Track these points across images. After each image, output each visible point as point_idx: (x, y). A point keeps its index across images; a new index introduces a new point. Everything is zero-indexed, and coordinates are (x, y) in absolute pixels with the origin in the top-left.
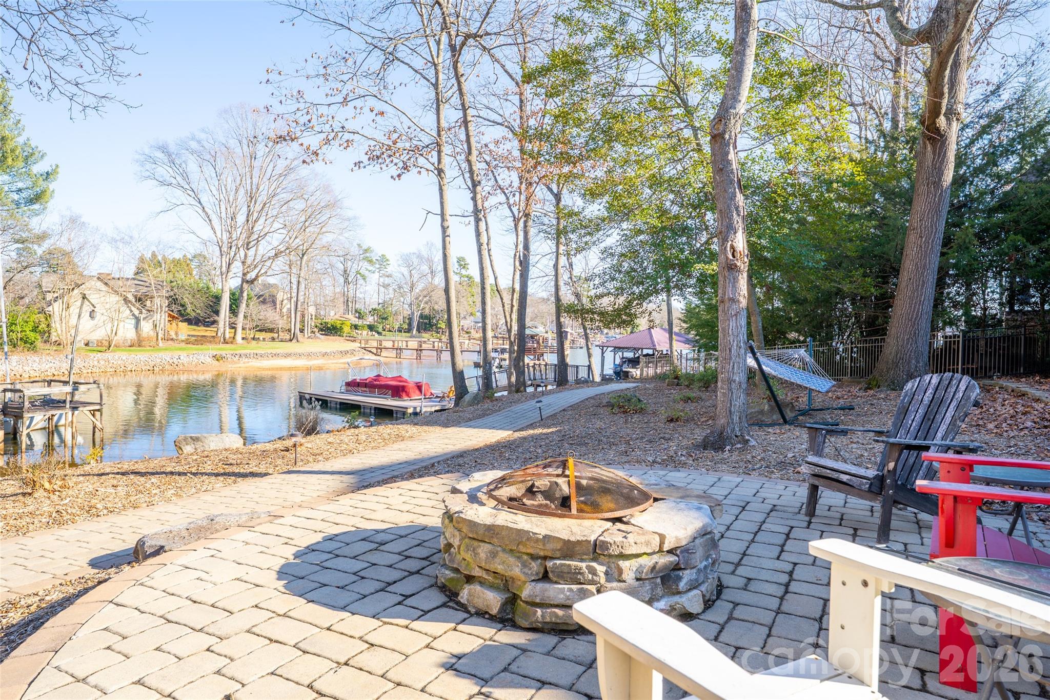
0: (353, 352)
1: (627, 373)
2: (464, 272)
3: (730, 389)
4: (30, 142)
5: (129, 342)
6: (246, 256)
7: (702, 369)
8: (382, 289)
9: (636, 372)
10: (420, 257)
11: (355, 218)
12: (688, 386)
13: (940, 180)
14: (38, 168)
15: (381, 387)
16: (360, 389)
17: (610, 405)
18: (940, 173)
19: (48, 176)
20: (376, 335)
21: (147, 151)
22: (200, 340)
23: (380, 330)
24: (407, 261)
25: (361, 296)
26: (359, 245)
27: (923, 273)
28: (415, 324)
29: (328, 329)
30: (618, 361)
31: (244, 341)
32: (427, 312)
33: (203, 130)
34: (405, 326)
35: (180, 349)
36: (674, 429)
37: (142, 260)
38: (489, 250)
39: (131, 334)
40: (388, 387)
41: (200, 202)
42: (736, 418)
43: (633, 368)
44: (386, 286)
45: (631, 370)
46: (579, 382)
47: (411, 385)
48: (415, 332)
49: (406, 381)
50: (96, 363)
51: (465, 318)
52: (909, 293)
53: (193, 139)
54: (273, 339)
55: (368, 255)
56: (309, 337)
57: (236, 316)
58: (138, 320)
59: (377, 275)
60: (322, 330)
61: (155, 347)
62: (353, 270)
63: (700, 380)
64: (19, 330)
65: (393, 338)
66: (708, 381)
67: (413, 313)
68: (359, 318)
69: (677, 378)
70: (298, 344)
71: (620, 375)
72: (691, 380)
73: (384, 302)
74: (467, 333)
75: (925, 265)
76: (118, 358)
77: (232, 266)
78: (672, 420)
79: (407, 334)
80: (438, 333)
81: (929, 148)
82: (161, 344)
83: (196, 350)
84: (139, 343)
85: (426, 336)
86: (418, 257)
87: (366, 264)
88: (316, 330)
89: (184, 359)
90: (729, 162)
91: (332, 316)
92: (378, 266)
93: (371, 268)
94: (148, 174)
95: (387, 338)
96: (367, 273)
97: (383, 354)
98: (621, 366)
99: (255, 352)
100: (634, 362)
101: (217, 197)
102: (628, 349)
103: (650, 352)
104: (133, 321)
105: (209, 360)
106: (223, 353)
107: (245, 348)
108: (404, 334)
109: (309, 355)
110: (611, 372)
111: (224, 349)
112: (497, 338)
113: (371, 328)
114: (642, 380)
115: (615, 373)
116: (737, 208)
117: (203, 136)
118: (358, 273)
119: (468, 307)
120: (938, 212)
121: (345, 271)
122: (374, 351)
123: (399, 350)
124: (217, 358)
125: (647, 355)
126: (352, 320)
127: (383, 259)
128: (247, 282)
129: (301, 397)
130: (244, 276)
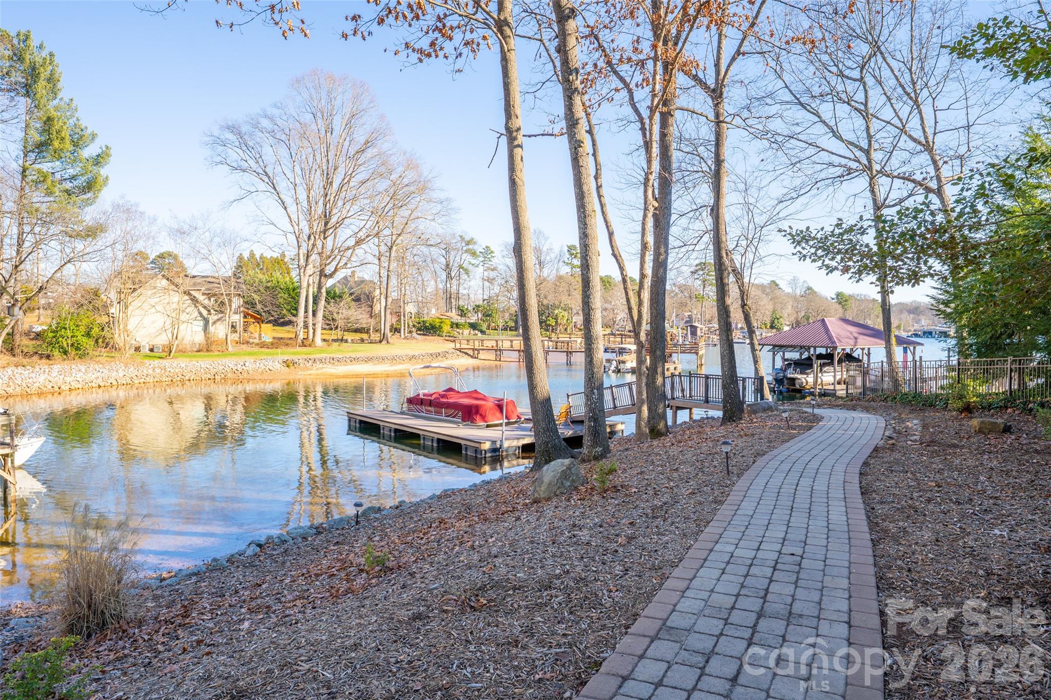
0: (445, 355)
1: (794, 380)
4: (80, 122)
5: (197, 346)
6: (323, 247)
8: (487, 284)
9: (807, 380)
11: (447, 199)
14: (89, 151)
15: (448, 406)
16: (424, 408)
19: (98, 160)
20: (479, 334)
21: (216, 132)
23: (484, 328)
25: (465, 292)
26: (461, 237)
29: (426, 328)
30: (779, 364)
31: (324, 343)
33: (275, 106)
34: (511, 323)
35: (252, 354)
37: (241, 258)
38: (599, 187)
39: (199, 338)
40: (456, 406)
41: (274, 188)
43: (801, 373)
44: (490, 281)
45: (799, 376)
47: (490, 404)
49: (484, 398)
50: (150, 371)
53: (266, 116)
54: (362, 340)
55: (470, 247)
56: (406, 338)
58: (206, 321)
59: (481, 269)
60: (419, 329)
61: (224, 352)
62: (456, 264)
64: (70, 335)
65: (497, 337)
68: (461, 316)
70: (388, 345)
71: (785, 383)
73: (490, 297)
76: (177, 365)
77: (310, 259)
79: (514, 333)
82: (230, 349)
83: (267, 354)
84: (207, 347)
87: (467, 257)
88: (413, 329)
89: (250, 366)
91: (432, 314)
92: (481, 259)
93: (474, 261)
94: (218, 159)
95: (490, 337)
96: (469, 267)
97: (481, 356)
99: (332, 356)
100: (804, 365)
101: (292, 180)
102: (793, 347)
103: (827, 351)
104: (202, 323)
105: (278, 366)
106: (297, 358)
107: (322, 352)
108: (509, 333)
109: (394, 359)
111: (299, 354)
112: (614, 335)
113: (473, 326)
115: (776, 380)
117: (276, 112)
118: (461, 267)
121: (447, 265)
122: (470, 352)
123: (498, 351)
124: (287, 364)
125: (820, 357)
126: (454, 316)
127: (488, 252)
128: (326, 276)
129: (349, 420)
130: (322, 269)
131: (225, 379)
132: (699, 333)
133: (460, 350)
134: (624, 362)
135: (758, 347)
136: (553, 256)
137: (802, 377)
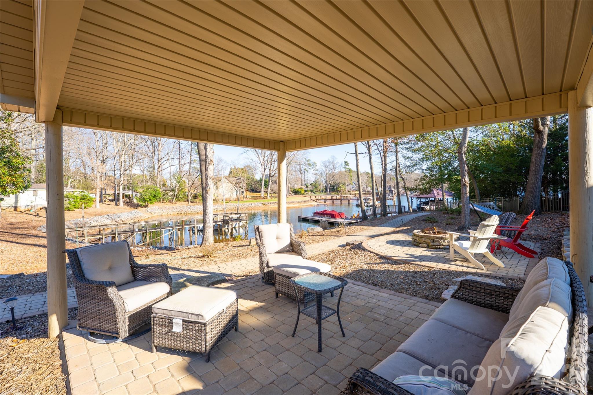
0: (308, 201)
1: (423, 208)
2: (347, 167)
3: (465, 215)
5: (235, 199)
6: (270, 167)
7: (457, 207)
8: (314, 175)
9: (427, 208)
10: (329, 162)
12: (452, 214)
13: (541, 146)
15: (327, 214)
16: (319, 215)
17: (424, 220)
18: (542, 144)
20: (314, 194)
22: (256, 198)
23: (315, 192)
24: (324, 164)
25: (306, 178)
27: (536, 177)
28: (328, 189)
29: (296, 192)
30: (419, 203)
31: (271, 198)
32: (333, 184)
34: (324, 190)
35: (251, 201)
36: (449, 227)
37: (231, 169)
39: (236, 196)
40: (330, 214)
42: (467, 223)
44: (316, 174)
46: (405, 212)
47: (336, 213)
48: (328, 192)
51: (348, 185)
52: (531, 183)
55: (308, 162)
56: (289, 196)
57: (267, 189)
61: (243, 201)
62: (303, 169)
63: (456, 212)
65: (320, 195)
66: (459, 212)
67: (327, 185)
68: (306, 187)
69: (447, 210)
71: (420, 209)
72: (453, 211)
73: (315, 180)
74: (349, 192)
75: (537, 174)
77: (266, 170)
78: (448, 224)
79: (326, 193)
80: (337, 192)
81: (537, 136)
83: (256, 201)
84: (238, 199)
85: (333, 193)
86: (328, 162)
88: (291, 192)
89: (253, 205)
90: (463, 159)
91: (297, 187)
92: (312, 166)
93: (310, 167)
95: (318, 195)
96: (308, 169)
97: (319, 202)
98: (420, 205)
100: (426, 203)
102: (423, 198)
103: (433, 199)
104: (236, 192)
105: (261, 205)
106: (265, 202)
107: (271, 201)
108: (324, 193)
110: (416, 208)
113: (311, 191)
114: (430, 211)
115: (417, 208)
116: (466, 170)
118: (305, 169)
119: (349, 181)
120: (541, 156)
121: (300, 169)
122: (316, 200)
123: (325, 200)
124: (263, 204)
125: (432, 201)
126: (304, 188)
127: (315, 163)
128: (271, 176)
129: (299, 218)
130: (270, 174)
131: (247, 209)
132: (394, 193)
133: (312, 199)
134: (369, 203)
136: (339, 165)
137: (426, 207)
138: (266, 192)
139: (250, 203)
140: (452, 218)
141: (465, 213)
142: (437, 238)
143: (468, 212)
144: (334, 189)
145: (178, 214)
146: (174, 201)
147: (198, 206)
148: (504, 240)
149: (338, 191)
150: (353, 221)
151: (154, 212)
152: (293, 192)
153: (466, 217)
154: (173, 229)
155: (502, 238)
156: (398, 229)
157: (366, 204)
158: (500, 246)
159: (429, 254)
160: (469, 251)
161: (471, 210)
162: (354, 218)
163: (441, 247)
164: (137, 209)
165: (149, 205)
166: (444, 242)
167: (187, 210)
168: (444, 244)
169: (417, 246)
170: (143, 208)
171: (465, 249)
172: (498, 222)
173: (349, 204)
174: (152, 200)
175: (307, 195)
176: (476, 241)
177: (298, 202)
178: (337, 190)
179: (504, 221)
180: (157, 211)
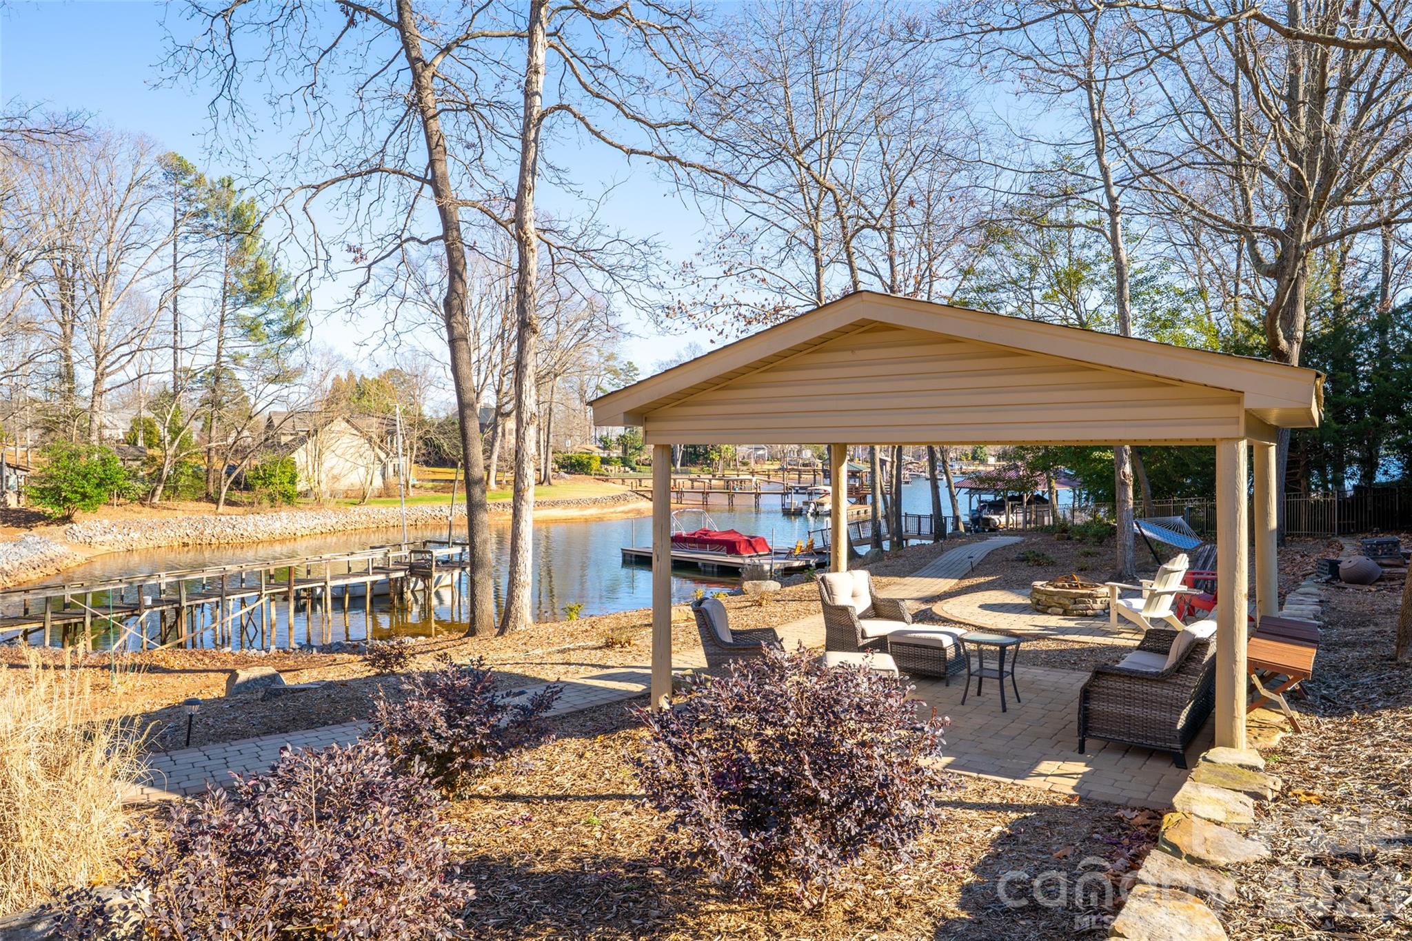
0: (622, 497)
1: (988, 520)
5: (377, 491)
9: (1000, 520)
12: (1080, 541)
14: (290, 296)
15: (713, 542)
17: (1022, 559)
19: (299, 304)
20: (631, 472)
23: (634, 464)
28: (679, 455)
29: (572, 465)
30: (975, 506)
31: (498, 487)
35: (436, 499)
39: (380, 482)
40: (721, 542)
42: (1128, 565)
43: (995, 514)
45: (992, 517)
48: (678, 466)
49: (740, 535)
55: (611, 363)
58: (385, 465)
60: (564, 467)
61: (407, 497)
63: (1094, 535)
64: (278, 481)
68: (605, 448)
69: (1065, 531)
70: (550, 488)
71: (980, 523)
72: (1081, 533)
74: (745, 464)
76: (374, 511)
80: (708, 465)
82: (412, 494)
84: (387, 492)
85: (696, 471)
87: (608, 376)
88: (557, 467)
92: (624, 378)
93: (616, 381)
96: (609, 388)
98: (979, 511)
100: (998, 507)
102: (988, 490)
104: (380, 468)
107: (504, 496)
113: (622, 462)
115: (972, 520)
118: (600, 388)
121: (581, 386)
122: (648, 495)
125: (1012, 498)
126: (599, 453)
127: (632, 368)
128: (502, 415)
129: (624, 555)
130: (499, 408)
131: (426, 525)
133: (633, 491)
134: (822, 504)
135: (955, 491)
137: (995, 517)
138: (487, 468)
139: (437, 505)
140: (1087, 554)
141: (1124, 545)
142: (1083, 595)
143: (1130, 542)
144: (698, 456)
145: (185, 545)
146: (156, 500)
147: (258, 517)
148: (1199, 597)
149: (708, 461)
150: (796, 564)
151: (99, 539)
152: (562, 466)
153: (1124, 550)
154: (259, 597)
155: (1195, 592)
156: (967, 583)
157: (812, 506)
158: (1193, 608)
159: (1072, 624)
160: (1143, 614)
161: (1136, 535)
162: (797, 552)
163: (1090, 612)
164: (30, 529)
165: (77, 515)
166: (1095, 602)
167: (218, 529)
168: (1095, 606)
169: (1044, 612)
170: (54, 527)
171: (1136, 612)
172: (1187, 566)
173: (757, 505)
174: (90, 498)
175: (612, 475)
176: (1155, 596)
177: (595, 501)
178: (706, 459)
179: (1200, 563)
180: (109, 537)
